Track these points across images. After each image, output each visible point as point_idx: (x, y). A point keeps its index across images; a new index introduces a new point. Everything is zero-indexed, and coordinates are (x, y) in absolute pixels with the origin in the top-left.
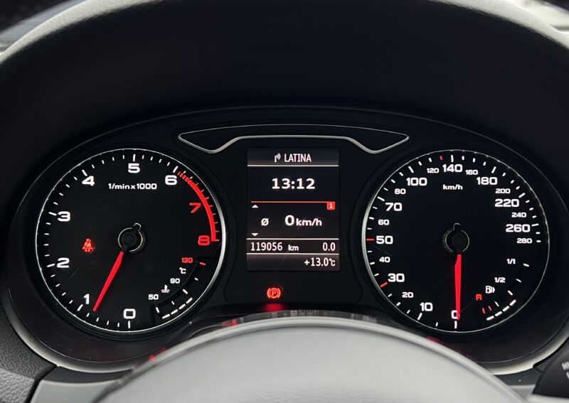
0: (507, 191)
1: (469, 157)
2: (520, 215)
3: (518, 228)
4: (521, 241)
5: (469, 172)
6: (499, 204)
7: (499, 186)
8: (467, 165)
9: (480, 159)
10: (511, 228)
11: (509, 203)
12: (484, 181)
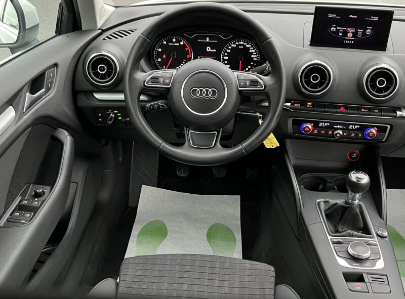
0: (252, 48)
1: (245, 41)
2: (255, 54)
3: (254, 56)
4: (254, 59)
5: (245, 44)
6: (250, 51)
7: (251, 47)
8: (245, 42)
9: (247, 41)
10: (252, 56)
11: (253, 51)
12: (248, 46)
